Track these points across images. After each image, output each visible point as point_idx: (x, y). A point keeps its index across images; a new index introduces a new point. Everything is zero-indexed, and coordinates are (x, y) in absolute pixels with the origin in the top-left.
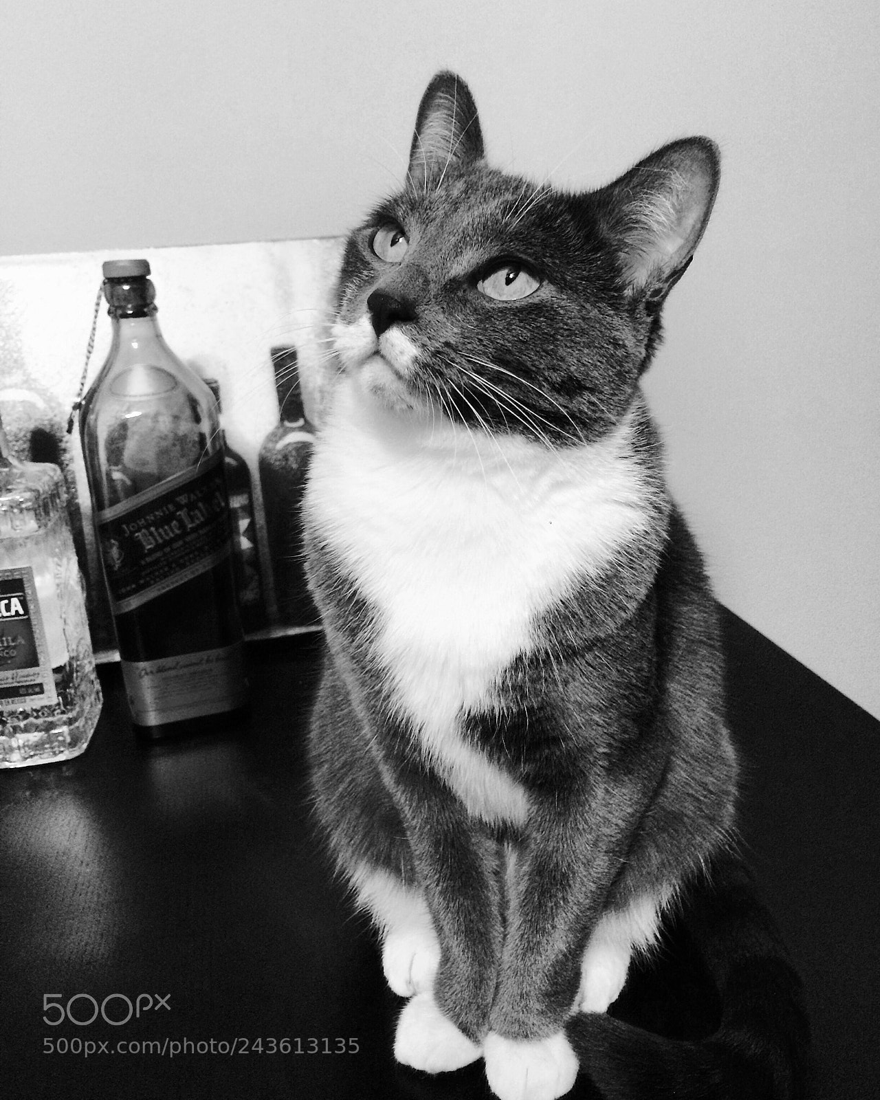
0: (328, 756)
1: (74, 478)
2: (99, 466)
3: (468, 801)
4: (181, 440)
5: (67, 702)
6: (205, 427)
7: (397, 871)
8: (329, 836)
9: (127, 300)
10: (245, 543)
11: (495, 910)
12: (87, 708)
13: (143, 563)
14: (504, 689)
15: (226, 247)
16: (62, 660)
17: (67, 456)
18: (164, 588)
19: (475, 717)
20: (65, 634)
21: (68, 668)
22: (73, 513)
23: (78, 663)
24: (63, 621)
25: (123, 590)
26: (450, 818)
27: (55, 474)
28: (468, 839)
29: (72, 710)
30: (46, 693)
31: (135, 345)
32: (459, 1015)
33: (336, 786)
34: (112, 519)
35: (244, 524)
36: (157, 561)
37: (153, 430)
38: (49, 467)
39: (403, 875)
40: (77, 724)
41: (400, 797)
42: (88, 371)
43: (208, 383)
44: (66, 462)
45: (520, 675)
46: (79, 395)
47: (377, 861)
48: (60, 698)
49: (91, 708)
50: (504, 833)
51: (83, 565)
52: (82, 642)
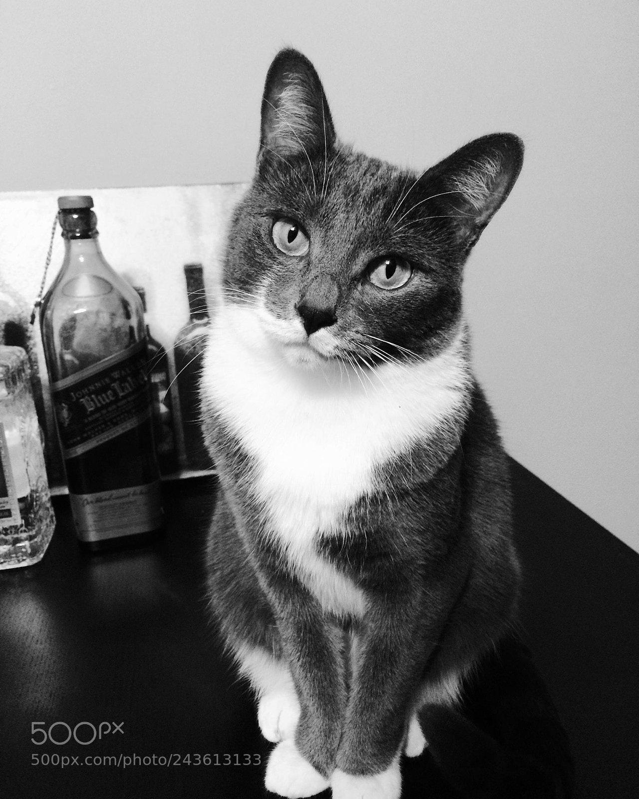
0: (220, 566)
1: (36, 359)
2: (54, 350)
3: (323, 599)
4: (117, 331)
5: (28, 524)
6: (134, 322)
7: (270, 649)
8: (220, 623)
9: (76, 226)
10: (163, 409)
11: (341, 680)
12: (43, 527)
13: (86, 421)
14: (349, 519)
15: (151, 189)
16: (25, 492)
17: (31, 342)
18: (101, 440)
19: (327, 538)
20: (27, 473)
21: (29, 498)
22: (34, 384)
23: (38, 494)
24: (26, 464)
25: (71, 441)
26: (309, 611)
27: (21, 355)
28: (322, 626)
29: (31, 530)
30: (13, 517)
31: (82, 259)
32: (313, 757)
33: (225, 587)
34: (63, 388)
35: (162, 394)
36: (96, 420)
37: (95, 324)
38: (17, 350)
39: (274, 653)
40: (36, 540)
41: (272, 596)
42: (47, 278)
43: (137, 290)
44: (31, 346)
45: (362, 509)
46: (40, 296)
47: (255, 641)
48: (23, 521)
49: (47, 529)
50: (348, 624)
51: (42, 422)
52: (41, 479)
